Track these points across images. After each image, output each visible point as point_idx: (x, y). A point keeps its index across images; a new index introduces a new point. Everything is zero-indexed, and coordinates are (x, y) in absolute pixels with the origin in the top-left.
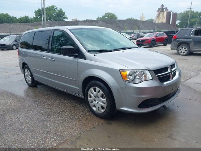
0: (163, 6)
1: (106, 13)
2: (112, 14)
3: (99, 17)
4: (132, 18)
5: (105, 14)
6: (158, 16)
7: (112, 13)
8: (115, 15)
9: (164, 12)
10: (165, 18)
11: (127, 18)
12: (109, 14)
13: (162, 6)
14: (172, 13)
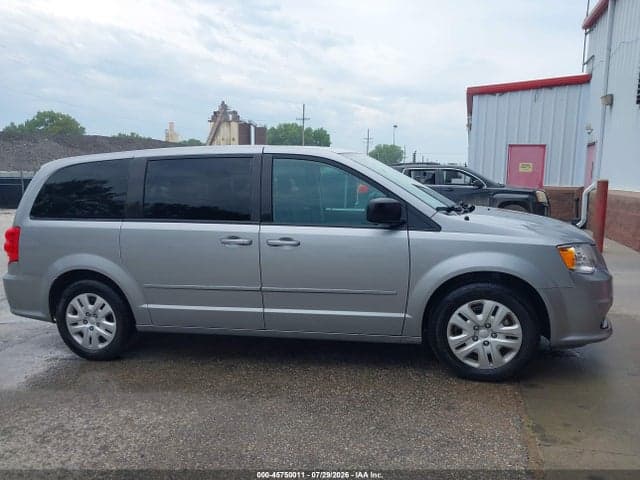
0: (226, 106)
1: (42, 111)
2: (62, 116)
3: (12, 124)
4: (133, 134)
5: (37, 117)
6: (215, 133)
7: (64, 113)
8: (73, 120)
9: (230, 122)
10: (233, 139)
11: (116, 135)
12: (52, 116)
13: (224, 106)
14: (253, 129)
